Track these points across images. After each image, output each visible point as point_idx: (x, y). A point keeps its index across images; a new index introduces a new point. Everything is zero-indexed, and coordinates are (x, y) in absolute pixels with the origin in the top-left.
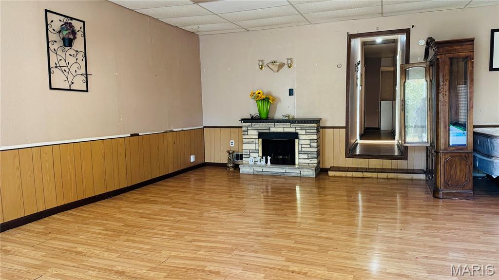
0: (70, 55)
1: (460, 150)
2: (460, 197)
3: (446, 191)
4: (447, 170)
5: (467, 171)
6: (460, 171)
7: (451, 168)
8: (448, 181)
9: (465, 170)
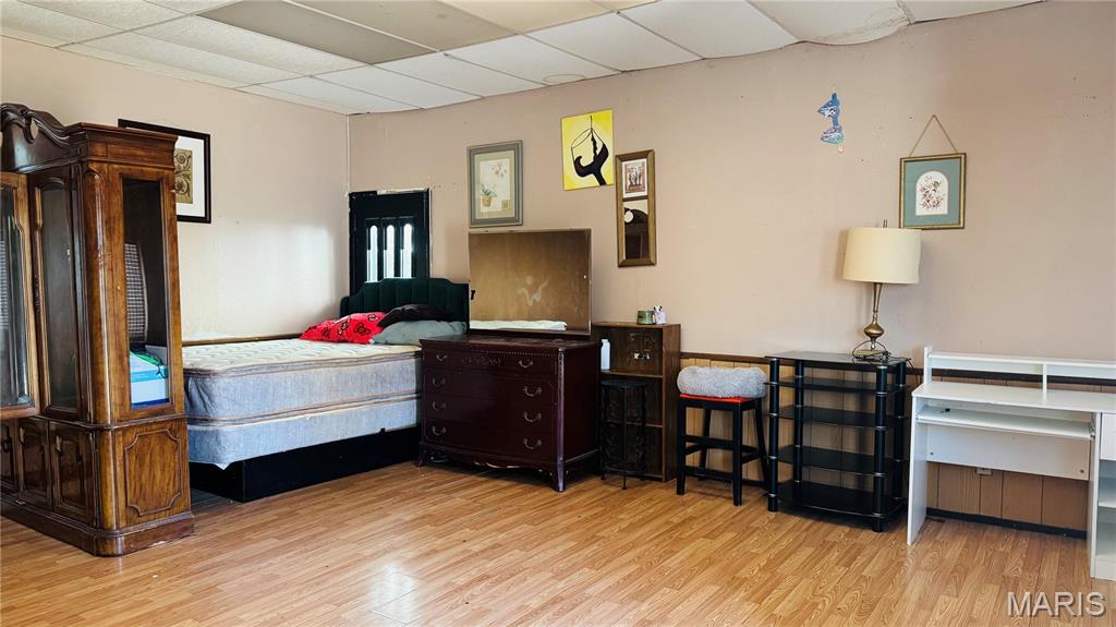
1: (157, 414)
2: (168, 537)
3: (133, 530)
4: (133, 472)
5: (177, 466)
6: (163, 470)
7: (141, 466)
8: (137, 503)
9: (172, 464)
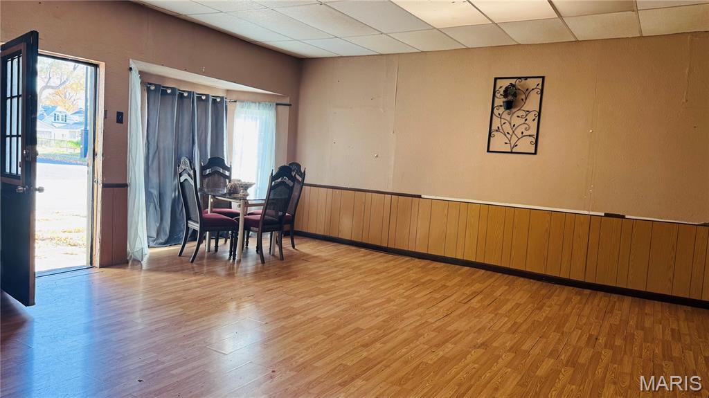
0: (518, 117)
